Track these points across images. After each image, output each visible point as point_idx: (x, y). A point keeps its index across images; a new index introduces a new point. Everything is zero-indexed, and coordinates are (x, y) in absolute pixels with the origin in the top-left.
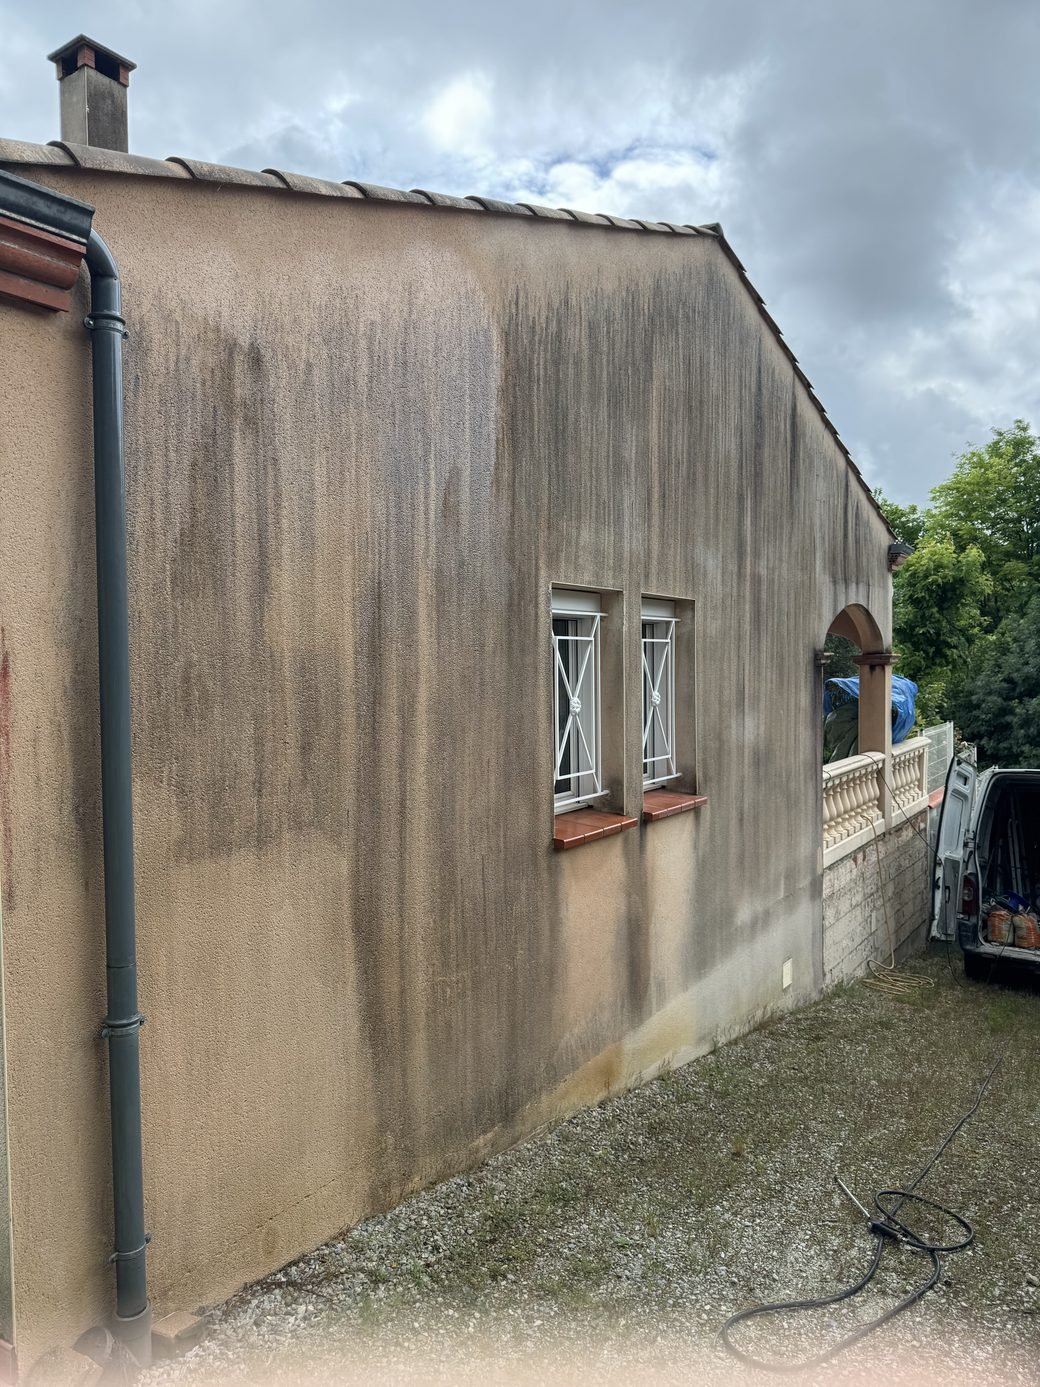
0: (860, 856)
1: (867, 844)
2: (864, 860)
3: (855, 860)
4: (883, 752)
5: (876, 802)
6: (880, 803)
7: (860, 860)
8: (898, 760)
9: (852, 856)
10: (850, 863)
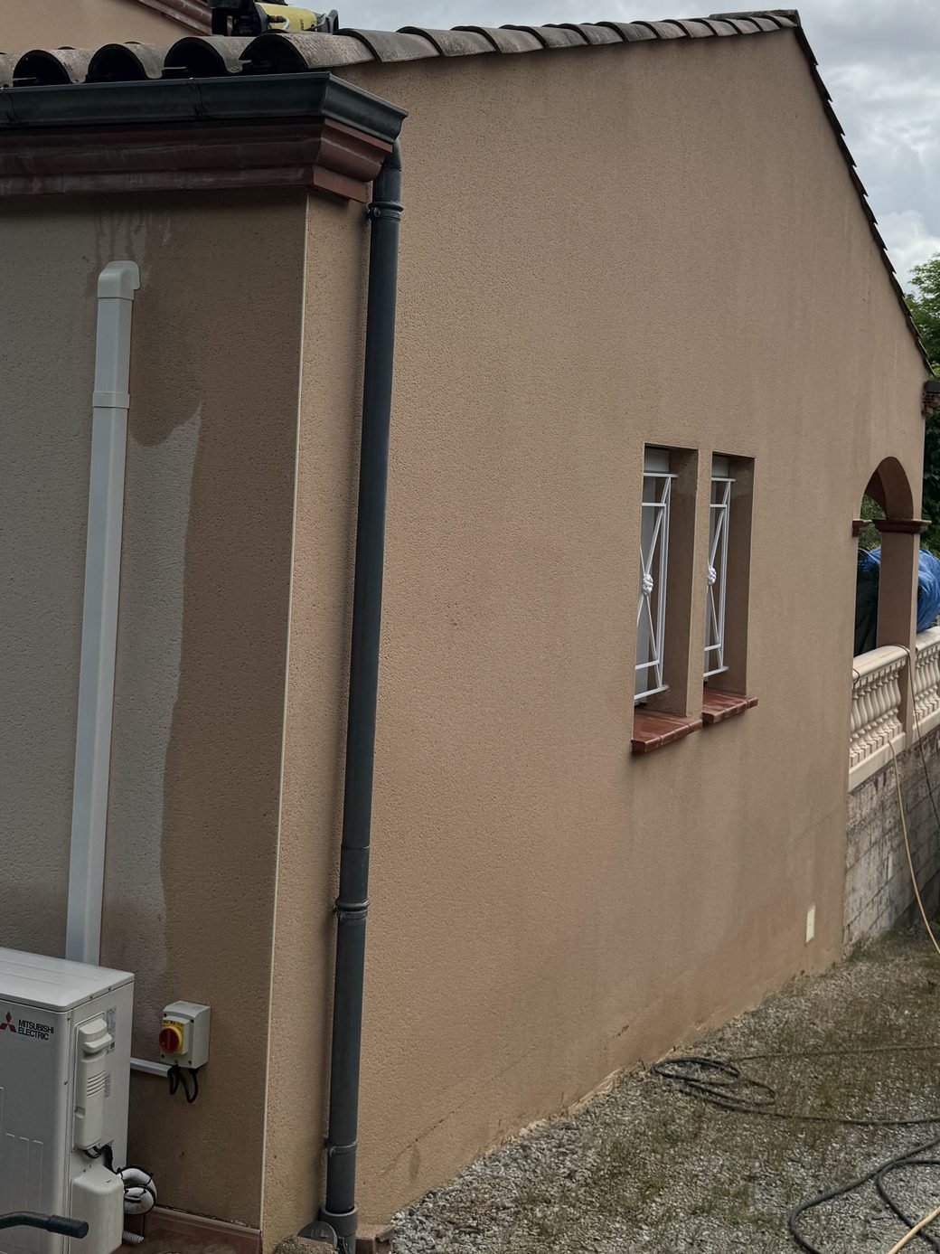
0: (881, 779)
1: (890, 764)
2: (884, 784)
3: (876, 784)
4: (908, 646)
5: (896, 711)
6: (902, 712)
7: (880, 785)
8: (920, 657)
9: (873, 780)
10: (870, 788)
